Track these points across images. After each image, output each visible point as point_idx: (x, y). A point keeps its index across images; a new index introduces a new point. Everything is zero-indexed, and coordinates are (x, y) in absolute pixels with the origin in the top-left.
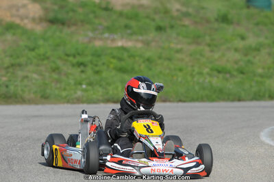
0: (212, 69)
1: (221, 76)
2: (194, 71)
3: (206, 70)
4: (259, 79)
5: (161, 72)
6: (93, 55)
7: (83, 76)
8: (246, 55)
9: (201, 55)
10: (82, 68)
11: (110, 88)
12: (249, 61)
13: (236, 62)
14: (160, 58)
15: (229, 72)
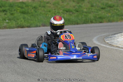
0: (64, 11)
1: (68, 13)
2: (55, 11)
3: (61, 11)
4: (85, 14)
5: (41, 13)
6: (9, 6)
7: (6, 16)
8: (78, 3)
9: (58, 4)
10: (5, 12)
11: (19, 21)
12: (80, 6)
13: (74, 7)
14: (40, 6)
15: (71, 12)
